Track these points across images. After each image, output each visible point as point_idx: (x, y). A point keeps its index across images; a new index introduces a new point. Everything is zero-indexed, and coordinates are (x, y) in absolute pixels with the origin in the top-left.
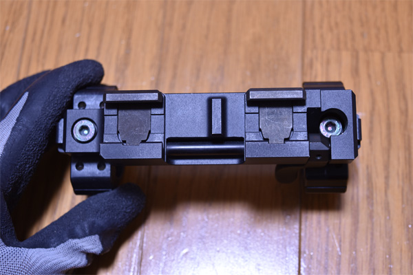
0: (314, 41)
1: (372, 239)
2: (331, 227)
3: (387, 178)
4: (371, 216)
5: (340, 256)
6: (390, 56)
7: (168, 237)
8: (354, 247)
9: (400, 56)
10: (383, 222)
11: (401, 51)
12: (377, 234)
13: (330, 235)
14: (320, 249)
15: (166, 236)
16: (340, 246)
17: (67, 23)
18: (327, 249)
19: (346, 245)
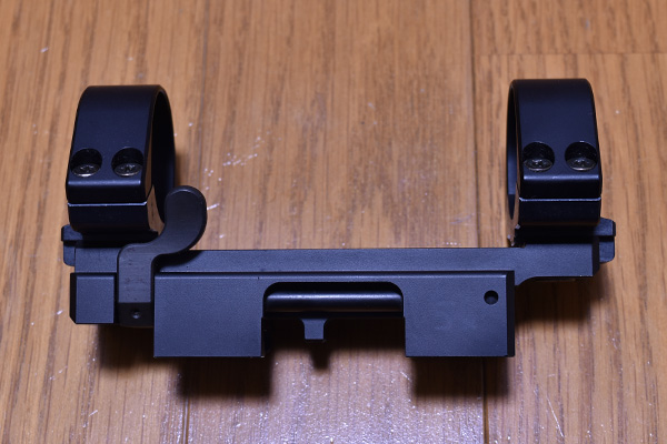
0: (492, 39)
1: (621, 404)
2: (543, 387)
3: (643, 288)
4: (616, 362)
5: (563, 440)
6: (635, 60)
7: (235, 424)
8: (587, 421)
9: (654, 60)
10: (639, 370)
11: (656, 51)
12: (629, 394)
13: (542, 401)
14: (524, 430)
15: (230, 420)
16: (562, 420)
17: (23, 27)
18: (537, 428)
19: (573, 419)
